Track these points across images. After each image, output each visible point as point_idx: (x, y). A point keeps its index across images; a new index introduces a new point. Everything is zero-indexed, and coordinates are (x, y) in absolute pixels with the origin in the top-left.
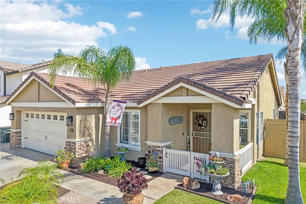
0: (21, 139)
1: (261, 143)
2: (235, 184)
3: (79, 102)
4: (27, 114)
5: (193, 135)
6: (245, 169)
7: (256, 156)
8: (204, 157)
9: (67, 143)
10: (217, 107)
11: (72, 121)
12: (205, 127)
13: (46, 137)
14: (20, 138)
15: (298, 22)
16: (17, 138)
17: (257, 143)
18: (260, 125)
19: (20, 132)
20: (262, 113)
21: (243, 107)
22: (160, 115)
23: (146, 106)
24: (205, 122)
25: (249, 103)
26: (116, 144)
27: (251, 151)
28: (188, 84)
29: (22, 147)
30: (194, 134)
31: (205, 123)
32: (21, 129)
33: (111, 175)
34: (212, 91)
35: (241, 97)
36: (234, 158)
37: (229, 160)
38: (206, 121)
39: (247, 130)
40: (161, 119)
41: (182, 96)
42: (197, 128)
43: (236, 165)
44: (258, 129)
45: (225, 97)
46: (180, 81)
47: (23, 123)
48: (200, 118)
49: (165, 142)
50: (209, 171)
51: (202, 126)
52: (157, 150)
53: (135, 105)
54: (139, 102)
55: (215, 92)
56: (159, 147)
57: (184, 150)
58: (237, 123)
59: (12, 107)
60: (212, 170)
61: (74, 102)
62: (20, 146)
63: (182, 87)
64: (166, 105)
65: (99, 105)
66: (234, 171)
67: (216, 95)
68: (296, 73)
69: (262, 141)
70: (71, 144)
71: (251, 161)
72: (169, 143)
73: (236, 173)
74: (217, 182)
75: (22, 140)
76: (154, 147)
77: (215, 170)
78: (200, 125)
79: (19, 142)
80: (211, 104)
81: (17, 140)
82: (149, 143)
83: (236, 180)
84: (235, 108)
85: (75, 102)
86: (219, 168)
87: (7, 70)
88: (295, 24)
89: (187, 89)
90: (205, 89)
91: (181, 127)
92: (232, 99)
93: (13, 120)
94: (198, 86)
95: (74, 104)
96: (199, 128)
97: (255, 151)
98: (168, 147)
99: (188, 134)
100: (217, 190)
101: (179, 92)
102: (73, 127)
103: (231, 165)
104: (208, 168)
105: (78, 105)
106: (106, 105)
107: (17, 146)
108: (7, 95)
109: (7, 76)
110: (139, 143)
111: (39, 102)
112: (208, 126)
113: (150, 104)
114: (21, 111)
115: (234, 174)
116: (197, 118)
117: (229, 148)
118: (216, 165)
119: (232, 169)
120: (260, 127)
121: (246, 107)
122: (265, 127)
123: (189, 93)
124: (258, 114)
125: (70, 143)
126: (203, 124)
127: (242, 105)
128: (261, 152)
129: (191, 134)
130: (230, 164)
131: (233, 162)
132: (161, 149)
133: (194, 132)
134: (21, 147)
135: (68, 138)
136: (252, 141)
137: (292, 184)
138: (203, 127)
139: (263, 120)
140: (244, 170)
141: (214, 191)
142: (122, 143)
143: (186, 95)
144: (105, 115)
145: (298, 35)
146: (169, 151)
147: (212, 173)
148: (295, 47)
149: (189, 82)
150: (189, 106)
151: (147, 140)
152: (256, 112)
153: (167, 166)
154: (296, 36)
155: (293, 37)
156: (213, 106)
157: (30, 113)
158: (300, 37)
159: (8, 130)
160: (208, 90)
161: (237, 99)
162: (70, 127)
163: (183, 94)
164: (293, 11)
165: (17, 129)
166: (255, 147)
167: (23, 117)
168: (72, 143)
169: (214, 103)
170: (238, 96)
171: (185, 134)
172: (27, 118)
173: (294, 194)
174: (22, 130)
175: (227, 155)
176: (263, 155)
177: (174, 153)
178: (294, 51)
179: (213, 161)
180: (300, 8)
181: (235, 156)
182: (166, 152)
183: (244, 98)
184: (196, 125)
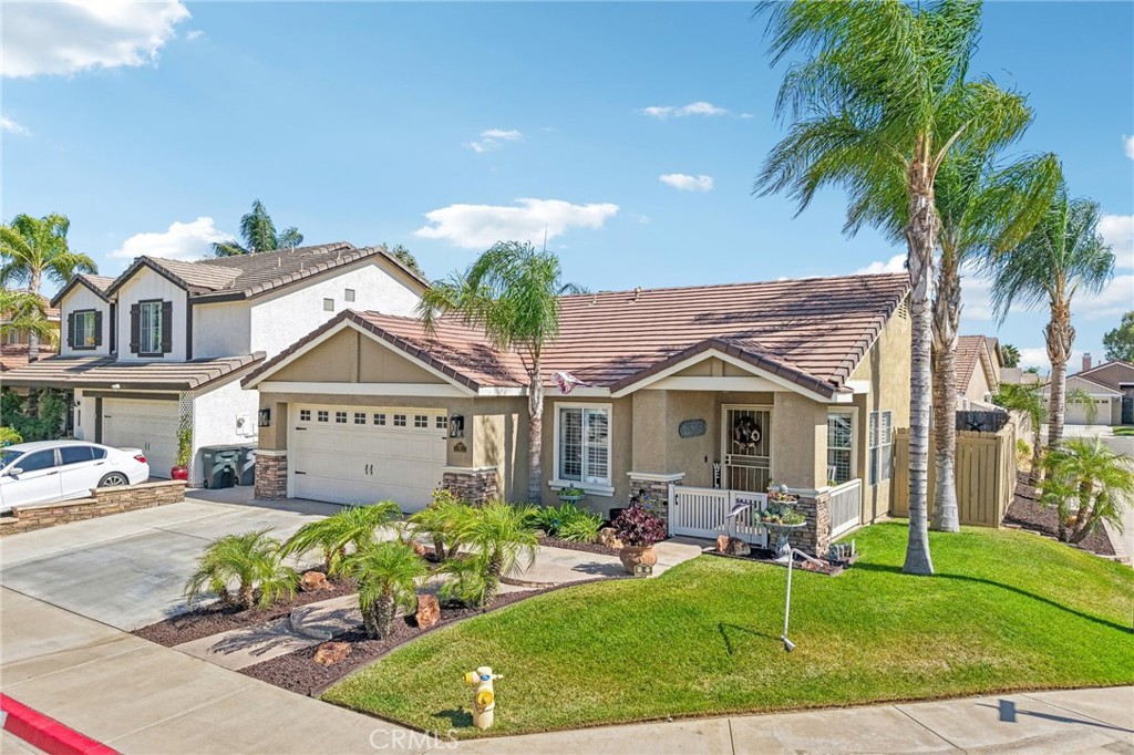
0: (286, 476)
1: (884, 485)
2: (818, 548)
3: (485, 386)
4: (303, 412)
5: (727, 462)
6: (839, 530)
7: (868, 511)
8: (758, 500)
9: (447, 477)
10: (783, 401)
11: (462, 428)
12: (756, 443)
13: (369, 469)
14: (283, 472)
15: (924, 253)
16: (279, 473)
17: (873, 481)
18: (880, 442)
19: (285, 457)
20: (888, 415)
21: (833, 401)
22: (663, 414)
23: (630, 396)
24: (755, 432)
25: (845, 392)
26: (550, 483)
27: (856, 497)
28: (726, 352)
29: (288, 496)
30: (729, 460)
31: (756, 435)
32: (286, 449)
33: (567, 536)
34: (775, 369)
35: (830, 381)
36: (817, 497)
37: (806, 501)
38: (760, 431)
39: (849, 452)
40: (664, 424)
41: (711, 376)
42: (738, 447)
43: (820, 513)
44: (874, 451)
45: (800, 380)
46: (710, 347)
47: (293, 436)
48: (744, 425)
49: (672, 473)
50: (768, 518)
51: (751, 441)
52: (655, 490)
53: (605, 392)
54: (616, 387)
55: (780, 371)
56: (659, 483)
57: (708, 487)
58: (822, 433)
59: (261, 394)
60: (774, 516)
61: (475, 386)
62: (283, 492)
63: (713, 357)
64: (674, 394)
65: (515, 392)
66: (815, 522)
67: (782, 376)
68: (922, 341)
69: (889, 480)
70: (459, 478)
71: (856, 520)
72: (679, 476)
73: (819, 526)
74: (783, 540)
75: (288, 478)
76: (649, 483)
77: (781, 516)
78: (744, 439)
79: (282, 482)
80: (772, 393)
81: (280, 476)
82: (634, 476)
83: (819, 539)
84: (817, 403)
85: (478, 385)
86: (787, 513)
87: (198, 290)
88: (920, 257)
89: (724, 362)
90: (761, 363)
91: (702, 444)
92: (812, 385)
93: (268, 425)
94: (747, 357)
95: (477, 391)
96: (742, 446)
97: (866, 498)
98: (678, 483)
99: (717, 461)
100: (784, 554)
101: (707, 370)
102: (464, 441)
103: (811, 510)
104: (767, 513)
105: (483, 392)
106: (533, 393)
107: (278, 493)
108: (194, 357)
109: (194, 307)
110: (608, 480)
111: (359, 382)
112: (764, 442)
113: (640, 391)
114: (286, 404)
115: (815, 528)
116: (737, 424)
117: (806, 479)
118: (782, 507)
119: (812, 517)
120: (880, 445)
121: (839, 401)
122: (894, 447)
123: (728, 370)
124: (875, 415)
125: (455, 475)
126: (752, 437)
127: (830, 397)
128: (883, 505)
129: (723, 460)
130: (809, 507)
131: (813, 504)
132: (663, 487)
133: (730, 456)
134: (285, 496)
135: (449, 464)
136: (861, 475)
137: (915, 536)
138: (752, 445)
139: (892, 431)
140: (835, 532)
141: (778, 557)
142: (564, 478)
143: (721, 373)
144: (531, 413)
145: (925, 277)
146: (681, 490)
147: (774, 521)
148: (921, 297)
149: (727, 349)
150: (721, 397)
151: (631, 470)
152: (870, 410)
153: (677, 522)
154: (921, 278)
155: (918, 278)
156: (776, 397)
157: (314, 409)
158: (929, 279)
159: (225, 454)
160: (766, 366)
161: (821, 385)
162: (455, 442)
163: (714, 372)
164: (917, 233)
165: (278, 449)
166: (866, 489)
167: (294, 418)
168: (462, 475)
169: (778, 392)
170: (825, 378)
171: (710, 460)
172: (305, 422)
173: (916, 553)
174: (290, 453)
175: (804, 492)
176: (890, 514)
177: (693, 494)
178: (918, 303)
179: (776, 499)
180: (928, 229)
181: (817, 493)
182: (677, 493)
183: (836, 384)
184: (735, 439)
